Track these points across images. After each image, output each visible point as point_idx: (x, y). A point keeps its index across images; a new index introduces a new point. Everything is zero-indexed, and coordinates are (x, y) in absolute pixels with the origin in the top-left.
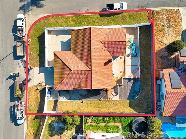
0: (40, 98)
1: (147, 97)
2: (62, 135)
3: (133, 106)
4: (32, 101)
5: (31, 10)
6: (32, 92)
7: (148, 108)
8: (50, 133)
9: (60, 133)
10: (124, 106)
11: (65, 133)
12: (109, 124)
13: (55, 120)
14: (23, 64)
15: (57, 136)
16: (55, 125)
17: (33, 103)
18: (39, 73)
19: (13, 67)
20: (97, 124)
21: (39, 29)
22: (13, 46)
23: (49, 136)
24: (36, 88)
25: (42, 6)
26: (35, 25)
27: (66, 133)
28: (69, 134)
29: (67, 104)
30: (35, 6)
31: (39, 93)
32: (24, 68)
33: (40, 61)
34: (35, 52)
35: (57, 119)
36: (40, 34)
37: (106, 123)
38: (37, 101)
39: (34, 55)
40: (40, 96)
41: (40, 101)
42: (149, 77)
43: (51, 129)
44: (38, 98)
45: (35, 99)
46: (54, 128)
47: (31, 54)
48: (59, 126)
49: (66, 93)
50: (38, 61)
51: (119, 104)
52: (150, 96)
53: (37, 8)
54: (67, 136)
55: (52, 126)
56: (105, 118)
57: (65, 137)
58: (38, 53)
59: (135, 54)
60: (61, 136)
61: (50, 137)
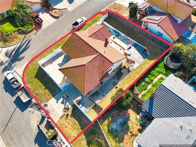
0: (77, 121)
1: (153, 46)
2: (130, 129)
3: (152, 58)
4: (71, 132)
5: (15, 66)
6: (64, 124)
7: (162, 50)
8: (117, 139)
9: (126, 129)
10: (148, 63)
11: (131, 125)
12: (154, 82)
13: (109, 122)
14: (35, 108)
15: (126, 135)
16: (114, 126)
17: (73, 133)
18: (57, 102)
19: (25, 119)
20: (146, 91)
21: (32, 71)
22: (14, 102)
23: (119, 143)
24: (64, 116)
25: (23, 58)
26: (25, 72)
27: (131, 123)
28: (135, 122)
29: (106, 100)
30: (17, 61)
31: (72, 118)
32: (38, 110)
33: (50, 92)
34: (41, 89)
35: (110, 119)
36: (36, 73)
37: (150, 83)
38: (76, 127)
39: (41, 92)
40: (75, 120)
41: (78, 124)
42: (140, 36)
43: (115, 134)
44: (74, 124)
45: (71, 127)
46: (116, 130)
47: (37, 93)
48: (119, 123)
49: (96, 95)
50: (49, 92)
51: (143, 66)
52: (154, 44)
53: (20, 62)
54: (135, 125)
55: (112, 131)
56: (146, 80)
57: (134, 129)
58: (43, 87)
59: (117, 34)
60: (130, 131)
61: (121, 144)
